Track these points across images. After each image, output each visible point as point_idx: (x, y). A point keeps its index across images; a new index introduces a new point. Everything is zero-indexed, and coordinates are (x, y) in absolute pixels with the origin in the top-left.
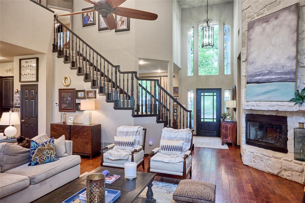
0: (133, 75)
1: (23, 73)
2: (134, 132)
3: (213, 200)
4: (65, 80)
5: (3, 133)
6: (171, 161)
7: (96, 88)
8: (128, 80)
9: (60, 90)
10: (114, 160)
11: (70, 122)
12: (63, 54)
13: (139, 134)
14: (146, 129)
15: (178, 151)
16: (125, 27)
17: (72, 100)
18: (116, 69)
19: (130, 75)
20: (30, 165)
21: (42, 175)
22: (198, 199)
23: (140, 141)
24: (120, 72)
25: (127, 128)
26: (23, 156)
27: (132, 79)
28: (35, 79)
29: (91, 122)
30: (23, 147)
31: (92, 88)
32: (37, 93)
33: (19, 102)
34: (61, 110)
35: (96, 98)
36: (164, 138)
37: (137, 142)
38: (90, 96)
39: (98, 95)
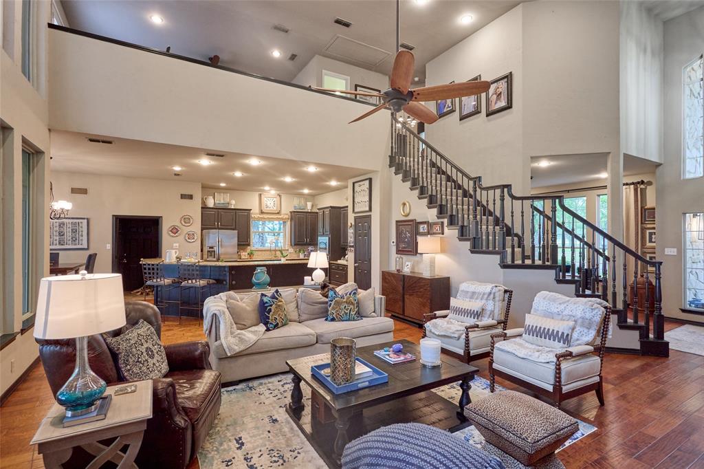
0: (503, 192)
1: (356, 200)
2: (484, 294)
3: (529, 441)
4: (403, 207)
5: (310, 277)
6: (530, 356)
7: (443, 218)
8: (494, 200)
9: (397, 222)
10: (439, 336)
11: (407, 270)
12: (402, 168)
13: (494, 298)
14: (512, 292)
15: (557, 341)
16: (503, 103)
17: (411, 237)
18: (475, 184)
19: (498, 191)
20: (326, 320)
21: (332, 335)
22: (503, 429)
23: (495, 311)
24: (482, 189)
25: (474, 286)
26: (322, 308)
27: (502, 199)
28: (367, 209)
29: (434, 271)
30: (323, 295)
31: (438, 218)
32: (370, 227)
33: (352, 240)
34: (399, 251)
35: (443, 234)
36: (536, 310)
37: (488, 313)
38: (435, 231)
39: (446, 229)
